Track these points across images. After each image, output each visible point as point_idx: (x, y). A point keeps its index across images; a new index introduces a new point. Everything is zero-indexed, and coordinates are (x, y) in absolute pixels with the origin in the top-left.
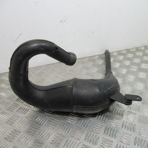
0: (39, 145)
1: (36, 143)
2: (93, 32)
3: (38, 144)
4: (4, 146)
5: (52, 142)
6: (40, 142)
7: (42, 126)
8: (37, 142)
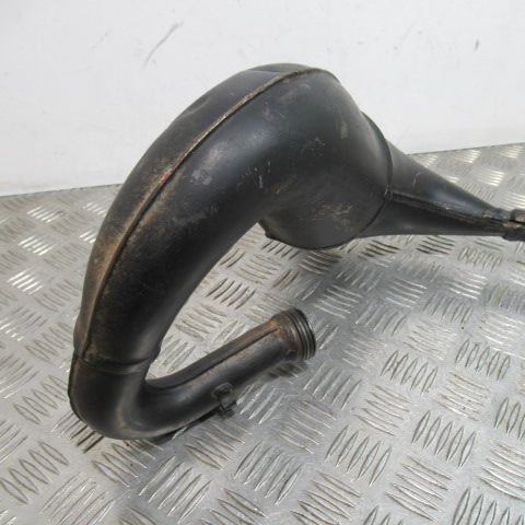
0: (243, 517)
1: (228, 507)
2: (477, 45)
3: (239, 514)
4: (90, 497)
5: (302, 511)
6: (245, 503)
7: (254, 428)
8: (234, 503)
